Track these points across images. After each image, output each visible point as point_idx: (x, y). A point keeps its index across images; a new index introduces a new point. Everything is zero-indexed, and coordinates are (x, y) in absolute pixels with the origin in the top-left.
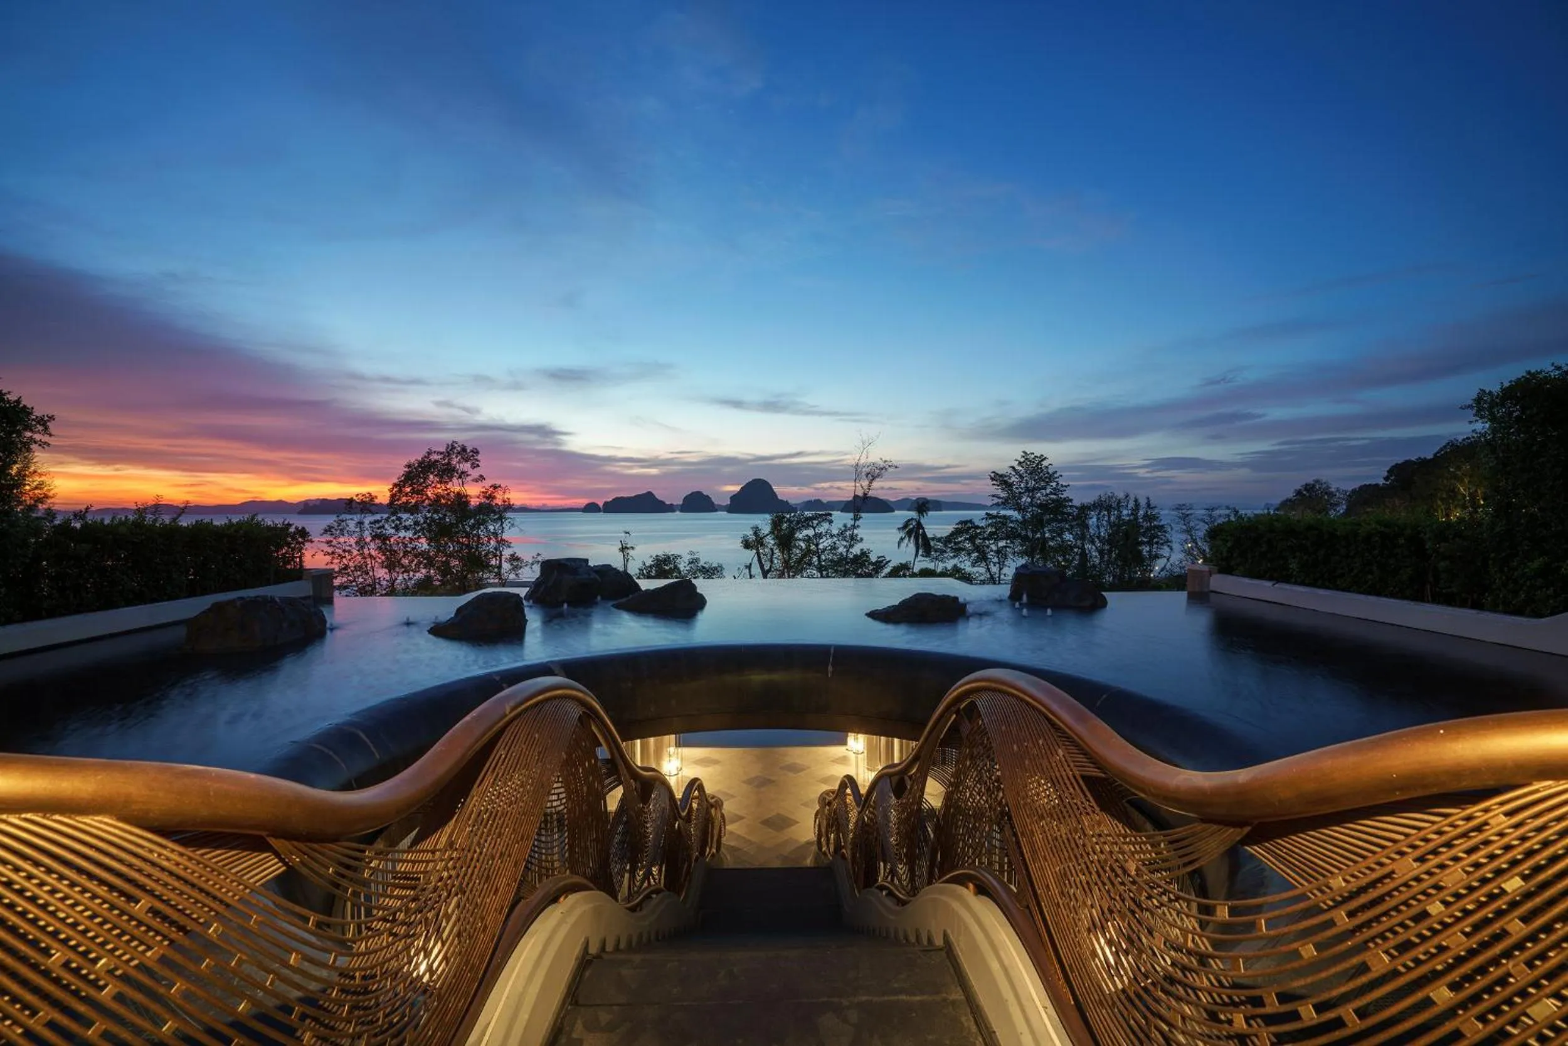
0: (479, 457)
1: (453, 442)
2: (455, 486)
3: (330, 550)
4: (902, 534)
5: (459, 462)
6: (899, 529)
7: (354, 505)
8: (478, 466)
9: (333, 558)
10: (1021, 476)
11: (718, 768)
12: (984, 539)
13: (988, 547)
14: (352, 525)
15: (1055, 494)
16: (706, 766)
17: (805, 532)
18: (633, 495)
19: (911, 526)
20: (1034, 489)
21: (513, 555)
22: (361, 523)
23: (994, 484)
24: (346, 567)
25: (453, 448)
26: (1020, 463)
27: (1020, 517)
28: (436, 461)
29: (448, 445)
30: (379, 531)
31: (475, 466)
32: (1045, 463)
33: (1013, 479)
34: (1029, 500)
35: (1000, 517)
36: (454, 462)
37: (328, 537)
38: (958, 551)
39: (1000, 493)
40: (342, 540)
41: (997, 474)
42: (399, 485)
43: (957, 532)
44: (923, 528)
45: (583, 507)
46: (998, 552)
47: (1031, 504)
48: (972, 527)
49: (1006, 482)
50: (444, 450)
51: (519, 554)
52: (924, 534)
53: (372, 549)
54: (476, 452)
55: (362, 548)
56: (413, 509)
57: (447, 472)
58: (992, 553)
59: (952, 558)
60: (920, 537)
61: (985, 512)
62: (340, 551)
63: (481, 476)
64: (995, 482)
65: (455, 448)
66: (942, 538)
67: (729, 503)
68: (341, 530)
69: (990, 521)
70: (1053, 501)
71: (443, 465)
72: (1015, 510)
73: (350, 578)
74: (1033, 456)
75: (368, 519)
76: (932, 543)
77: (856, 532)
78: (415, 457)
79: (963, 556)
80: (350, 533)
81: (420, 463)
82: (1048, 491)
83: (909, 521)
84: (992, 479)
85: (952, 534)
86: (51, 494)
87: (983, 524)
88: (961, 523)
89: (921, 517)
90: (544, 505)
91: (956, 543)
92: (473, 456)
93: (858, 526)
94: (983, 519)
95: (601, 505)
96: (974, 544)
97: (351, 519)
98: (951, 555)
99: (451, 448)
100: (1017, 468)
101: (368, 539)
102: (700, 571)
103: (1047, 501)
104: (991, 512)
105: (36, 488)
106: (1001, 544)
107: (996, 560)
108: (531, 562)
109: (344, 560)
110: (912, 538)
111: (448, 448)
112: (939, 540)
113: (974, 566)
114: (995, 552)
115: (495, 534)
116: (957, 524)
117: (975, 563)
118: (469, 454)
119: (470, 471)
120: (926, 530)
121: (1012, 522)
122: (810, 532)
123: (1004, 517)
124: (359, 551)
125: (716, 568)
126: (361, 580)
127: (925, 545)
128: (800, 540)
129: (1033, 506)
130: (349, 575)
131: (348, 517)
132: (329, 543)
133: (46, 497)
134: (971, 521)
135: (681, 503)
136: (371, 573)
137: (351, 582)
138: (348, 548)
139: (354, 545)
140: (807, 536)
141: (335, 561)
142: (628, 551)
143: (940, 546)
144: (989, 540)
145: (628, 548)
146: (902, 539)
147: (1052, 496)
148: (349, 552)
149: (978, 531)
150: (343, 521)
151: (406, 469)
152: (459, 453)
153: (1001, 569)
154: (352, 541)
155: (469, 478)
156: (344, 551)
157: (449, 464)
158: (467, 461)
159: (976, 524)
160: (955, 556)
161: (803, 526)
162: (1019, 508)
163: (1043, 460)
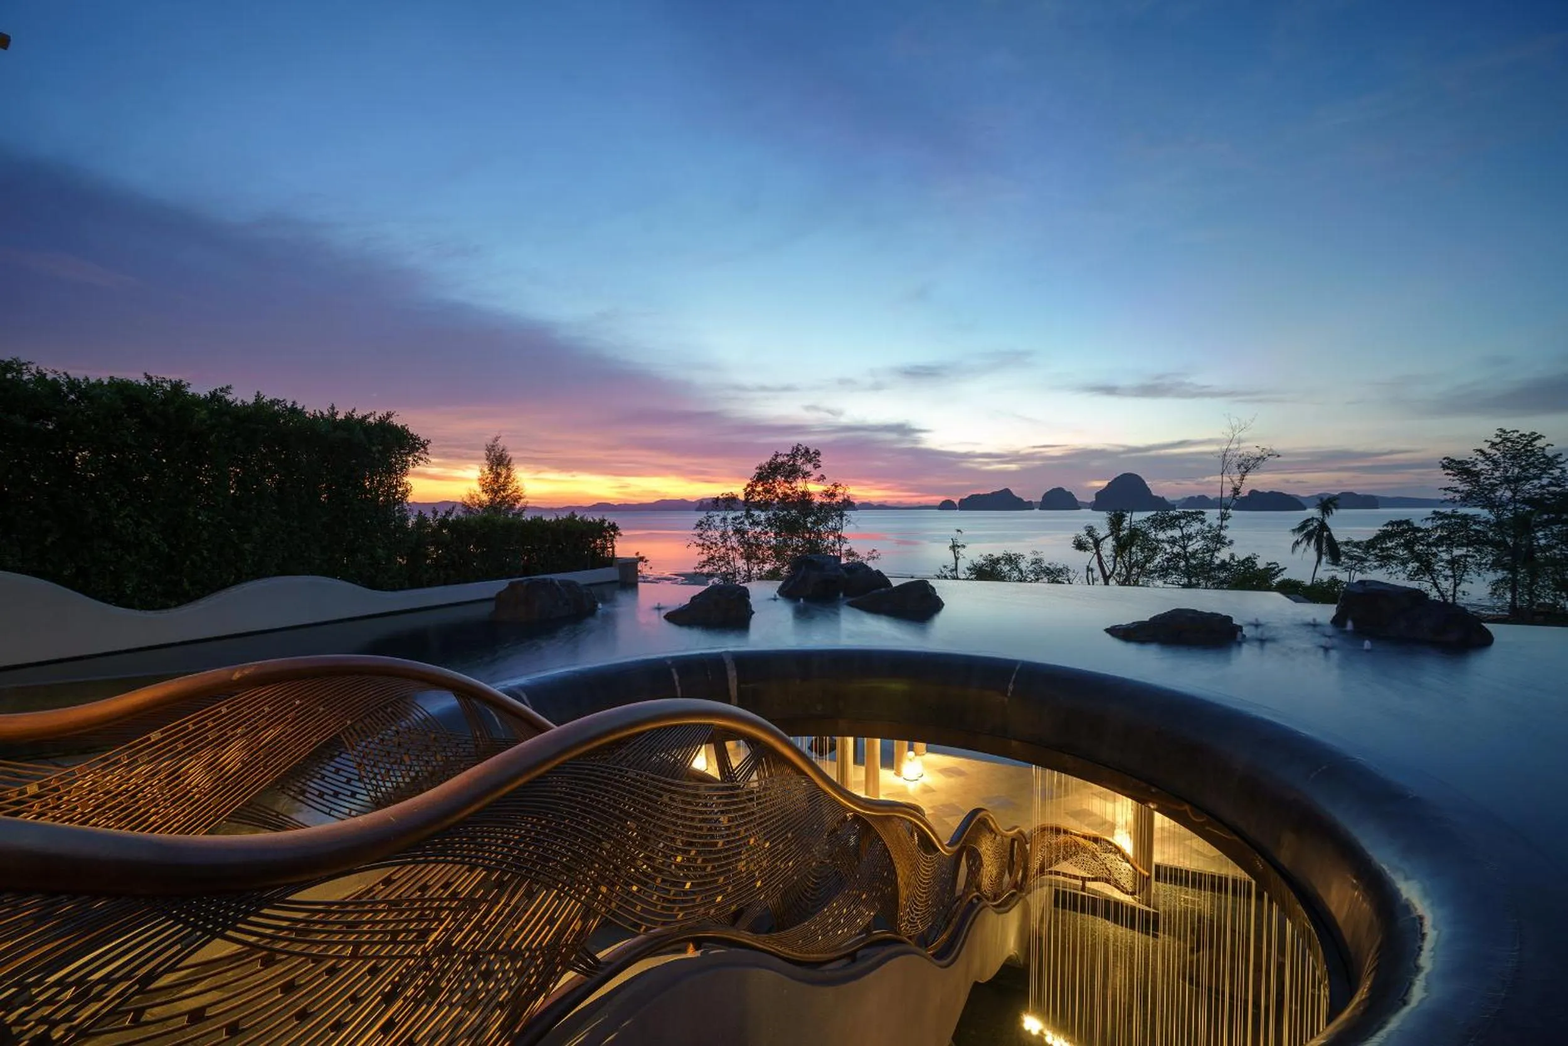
0: (820, 459)
1: (799, 445)
2: (800, 485)
3: (701, 542)
4: (1298, 537)
5: (803, 464)
6: (1294, 530)
7: (720, 503)
8: (820, 466)
9: (704, 549)
10: (1495, 462)
11: (961, 780)
12: (1429, 545)
13: (1435, 555)
14: (717, 520)
15: (1559, 486)
16: (951, 776)
17: (1170, 533)
18: (989, 492)
19: (1311, 528)
20: (1517, 480)
21: (850, 550)
22: (724, 519)
23: (1447, 474)
24: (713, 558)
25: (798, 450)
26: (1493, 445)
27: (1492, 517)
28: (783, 463)
29: (793, 449)
30: (739, 526)
31: (817, 466)
32: (1539, 443)
33: (1480, 466)
34: (1509, 494)
35: (1458, 517)
36: (799, 462)
37: (699, 531)
38: (1385, 559)
39: (1456, 484)
40: (710, 533)
41: (1453, 461)
42: (752, 486)
43: (1384, 536)
44: (1328, 530)
45: (939, 504)
46: (1453, 562)
47: (1512, 500)
48: (1409, 530)
49: (1467, 472)
50: (790, 453)
51: (855, 550)
52: (1330, 538)
53: (734, 541)
54: (817, 453)
55: (726, 540)
56: (764, 506)
57: (793, 473)
58: (1442, 564)
59: (1376, 568)
60: (1325, 541)
61: (1432, 510)
62: (708, 543)
63: (822, 476)
64: (1449, 471)
65: (799, 450)
66: (1362, 542)
67: (1094, 500)
68: (709, 525)
69: (1440, 522)
70: (1554, 494)
71: (789, 466)
72: (1483, 507)
73: (715, 567)
74: (1516, 435)
75: (731, 515)
76: (1343, 549)
77: (1223, 533)
78: (765, 460)
79: (1394, 567)
80: (716, 528)
81: (770, 464)
82: (1545, 481)
83: (1308, 520)
84: (1444, 467)
85: (1377, 538)
86: (522, 495)
87: (1429, 525)
88: (1392, 523)
89: (1326, 516)
90: (900, 502)
91: (1382, 550)
92: (815, 457)
93: (1226, 527)
94: (1427, 519)
95: (956, 502)
96: (1412, 551)
97: (718, 515)
98: (1375, 564)
99: (796, 452)
100: (1488, 451)
101: (731, 533)
102: (1044, 571)
103: (1542, 495)
104: (1442, 510)
105: (514, 492)
106: (1457, 552)
107: (1448, 572)
108: (866, 557)
109: (711, 551)
110: (1313, 541)
111: (793, 450)
112: (1357, 545)
113: (1412, 580)
114: (1448, 562)
115: (835, 530)
116: (1387, 525)
117: (1416, 575)
118: (810, 455)
119: (813, 471)
120: (1332, 533)
121: (1475, 523)
122: (1177, 533)
123: (1465, 517)
124: (722, 543)
125: (1061, 570)
126: (724, 569)
127: (1330, 549)
128: (1163, 541)
129: (1516, 501)
130: (715, 565)
131: (716, 513)
132: (700, 536)
133: (520, 498)
134: (1407, 522)
135: (1040, 500)
136: (732, 563)
137: (717, 570)
138: (715, 541)
139: (719, 538)
140: (1172, 537)
141: (705, 551)
142: (959, 549)
143: (1357, 552)
144: (1437, 546)
145: (959, 546)
146: (1297, 543)
147: (1552, 489)
148: (716, 544)
149: (1419, 535)
150: (710, 517)
151: (758, 471)
152: (803, 455)
153: (1456, 585)
154: (717, 534)
155: (812, 478)
156: (712, 543)
157: (794, 465)
158: (810, 462)
159: (1416, 525)
160: (1381, 566)
161: (1167, 526)
162: (1490, 504)
163: (1535, 439)
